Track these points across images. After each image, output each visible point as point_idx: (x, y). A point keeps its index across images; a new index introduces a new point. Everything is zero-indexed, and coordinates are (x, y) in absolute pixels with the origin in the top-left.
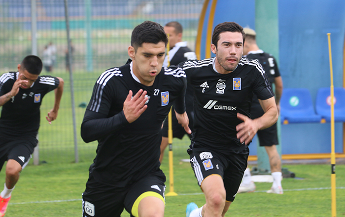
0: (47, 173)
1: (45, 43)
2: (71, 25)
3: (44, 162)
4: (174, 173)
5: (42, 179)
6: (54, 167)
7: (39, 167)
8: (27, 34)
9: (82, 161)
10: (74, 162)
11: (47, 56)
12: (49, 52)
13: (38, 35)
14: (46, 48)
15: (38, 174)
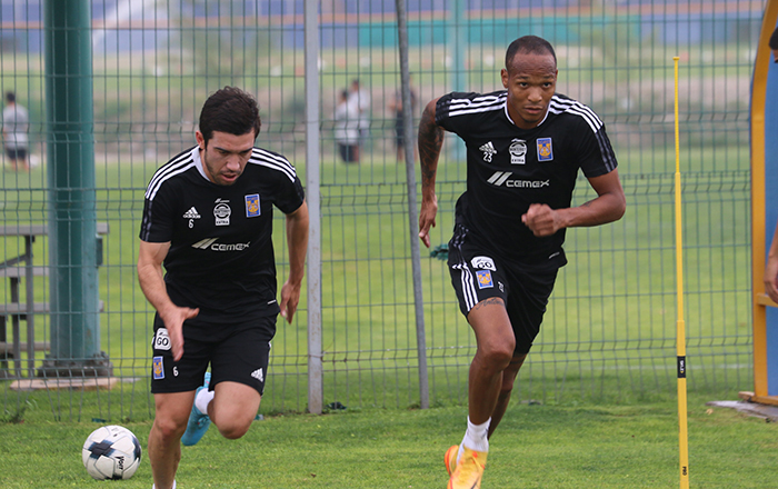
0: (346, 436)
1: (342, 83)
2: (412, 33)
3: (339, 406)
4: (690, 438)
5: (331, 452)
6: (363, 421)
7: (324, 418)
8: (294, 59)
9: (438, 405)
10: (417, 407)
11: (346, 119)
12: (351, 107)
13: (322, 63)
14: (345, 96)
15: (320, 438)
